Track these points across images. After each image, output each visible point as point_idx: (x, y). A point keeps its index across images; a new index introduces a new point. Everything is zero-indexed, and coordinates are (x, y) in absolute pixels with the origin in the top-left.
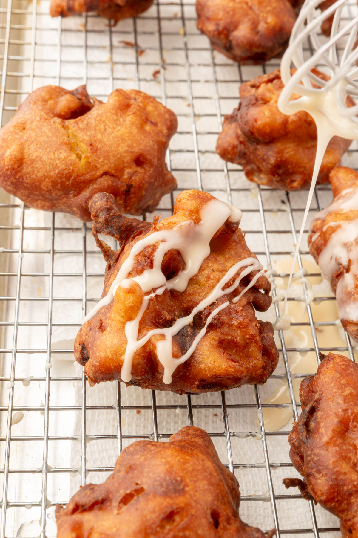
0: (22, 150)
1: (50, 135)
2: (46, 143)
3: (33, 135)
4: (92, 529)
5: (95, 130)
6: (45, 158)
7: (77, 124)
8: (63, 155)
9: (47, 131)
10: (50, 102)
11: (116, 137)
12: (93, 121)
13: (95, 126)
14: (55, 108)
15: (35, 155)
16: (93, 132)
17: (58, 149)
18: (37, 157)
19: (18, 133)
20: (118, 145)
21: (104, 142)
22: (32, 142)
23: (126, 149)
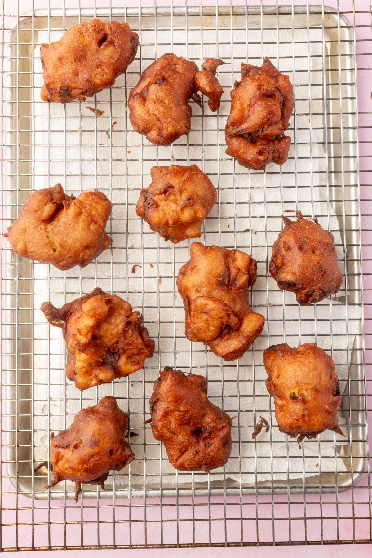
0: (26, 246)
1: (39, 239)
2: (38, 243)
3: (30, 237)
4: (63, 456)
5: (63, 235)
6: (37, 251)
7: (53, 231)
8: (47, 251)
9: (37, 236)
10: (39, 213)
11: (74, 239)
12: (61, 228)
13: (63, 232)
14: (42, 216)
15: (32, 249)
16: (61, 236)
17: (44, 247)
18: (33, 250)
19: (23, 235)
20: (75, 244)
21: (67, 242)
22: (30, 242)
23: (80, 245)
